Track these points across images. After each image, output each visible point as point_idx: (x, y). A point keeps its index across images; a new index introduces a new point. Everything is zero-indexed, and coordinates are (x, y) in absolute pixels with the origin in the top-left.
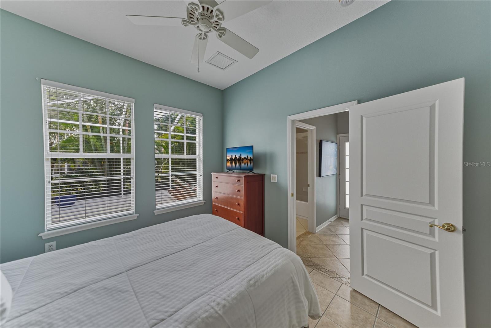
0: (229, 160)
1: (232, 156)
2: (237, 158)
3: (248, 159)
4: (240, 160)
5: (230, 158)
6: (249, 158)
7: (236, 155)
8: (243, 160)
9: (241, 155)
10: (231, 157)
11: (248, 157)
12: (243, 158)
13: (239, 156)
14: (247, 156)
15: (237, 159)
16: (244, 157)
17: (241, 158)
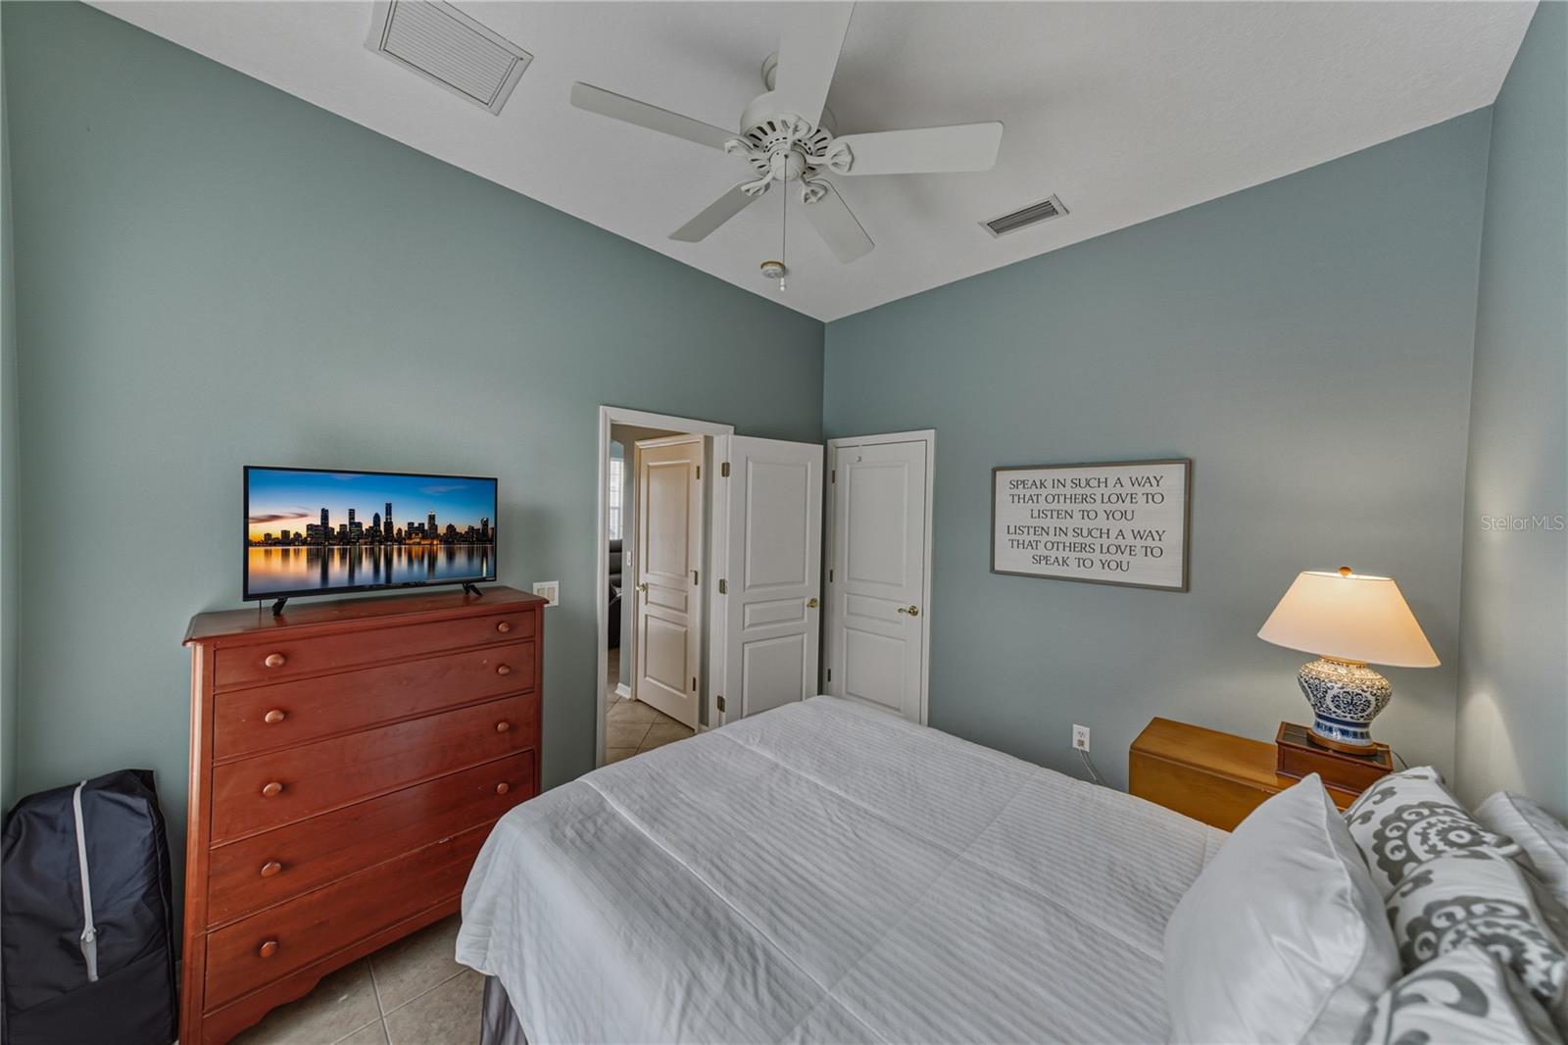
0: (304, 542)
1: (325, 515)
2: (359, 525)
3: (437, 536)
4: (381, 537)
5: (310, 527)
6: (442, 530)
7: (352, 513)
8: (400, 540)
9: (389, 509)
10: (317, 522)
11: (437, 522)
12: (405, 528)
13: (377, 517)
14: (432, 518)
15: (361, 535)
16: (411, 525)
17: (389, 525)
